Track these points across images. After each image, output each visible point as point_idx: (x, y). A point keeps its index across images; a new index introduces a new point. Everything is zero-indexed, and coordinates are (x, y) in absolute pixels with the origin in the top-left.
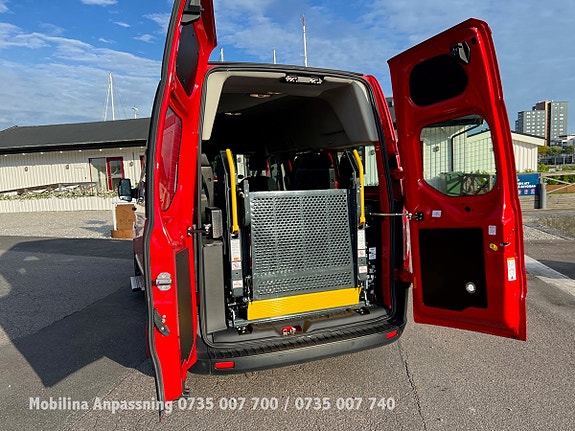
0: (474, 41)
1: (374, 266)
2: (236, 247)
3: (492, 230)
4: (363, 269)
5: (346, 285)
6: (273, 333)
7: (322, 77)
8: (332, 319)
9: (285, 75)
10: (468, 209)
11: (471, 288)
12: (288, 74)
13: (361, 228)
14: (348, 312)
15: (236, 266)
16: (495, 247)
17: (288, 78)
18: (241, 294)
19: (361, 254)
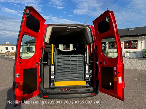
0: (110, 16)
1: (91, 75)
2: (53, 68)
3: (115, 68)
4: (87, 76)
5: (82, 80)
6: (60, 90)
7: (77, 26)
8: (77, 88)
9: (67, 26)
10: (112, 62)
11: (111, 84)
12: (68, 26)
13: (87, 65)
14: (82, 87)
15: (53, 72)
16: (115, 73)
17: (68, 27)
18: (53, 80)
19: (87, 72)
